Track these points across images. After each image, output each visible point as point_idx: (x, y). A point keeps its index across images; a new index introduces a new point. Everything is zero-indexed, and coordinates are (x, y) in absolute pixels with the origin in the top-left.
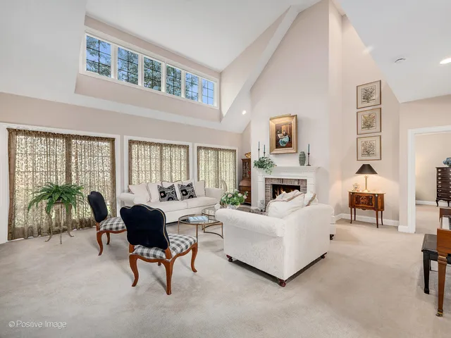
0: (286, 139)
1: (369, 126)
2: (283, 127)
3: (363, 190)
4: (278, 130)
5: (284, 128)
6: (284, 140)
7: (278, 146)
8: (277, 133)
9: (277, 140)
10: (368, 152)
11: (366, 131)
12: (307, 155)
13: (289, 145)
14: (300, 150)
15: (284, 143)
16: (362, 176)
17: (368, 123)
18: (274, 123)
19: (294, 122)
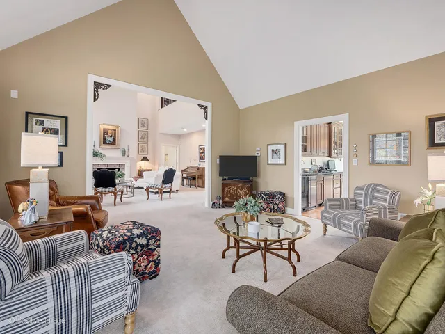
0: (111, 139)
1: (144, 139)
3: (143, 167)
4: (105, 132)
5: (110, 132)
6: (109, 139)
7: (105, 142)
8: (104, 134)
9: (104, 139)
10: (143, 151)
11: (142, 140)
12: (127, 151)
13: (114, 143)
14: (122, 147)
15: (110, 141)
16: (143, 162)
17: (143, 137)
18: (102, 127)
19: (118, 130)
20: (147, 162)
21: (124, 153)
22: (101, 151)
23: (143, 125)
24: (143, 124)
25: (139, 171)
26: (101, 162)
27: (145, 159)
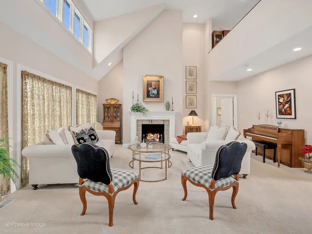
0: (155, 92)
1: (192, 90)
2: (153, 83)
3: (191, 124)
4: (149, 85)
6: (153, 91)
7: (148, 96)
8: (148, 87)
9: (148, 92)
10: (191, 104)
11: (190, 92)
12: (171, 104)
13: (157, 96)
14: (166, 100)
15: (153, 94)
16: (191, 117)
17: (191, 88)
18: (146, 79)
19: (161, 80)
20: (195, 117)
21: (168, 107)
22: (144, 105)
23: (191, 74)
24: (190, 72)
25: (186, 127)
26: (144, 118)
27: (193, 113)
